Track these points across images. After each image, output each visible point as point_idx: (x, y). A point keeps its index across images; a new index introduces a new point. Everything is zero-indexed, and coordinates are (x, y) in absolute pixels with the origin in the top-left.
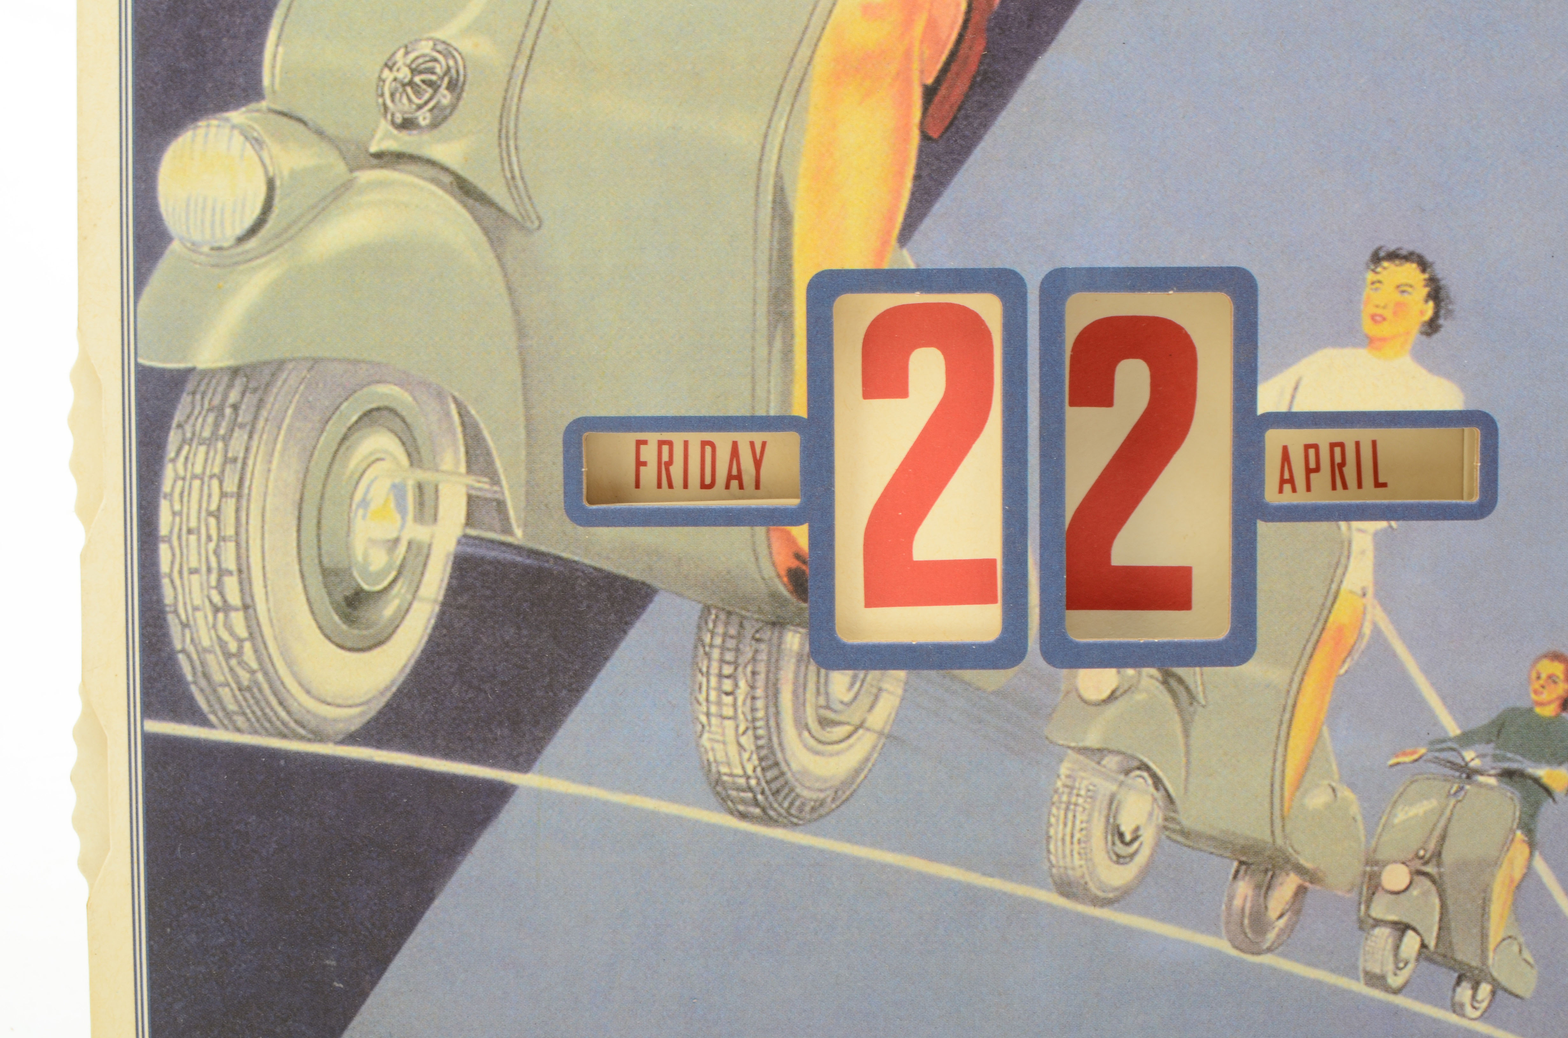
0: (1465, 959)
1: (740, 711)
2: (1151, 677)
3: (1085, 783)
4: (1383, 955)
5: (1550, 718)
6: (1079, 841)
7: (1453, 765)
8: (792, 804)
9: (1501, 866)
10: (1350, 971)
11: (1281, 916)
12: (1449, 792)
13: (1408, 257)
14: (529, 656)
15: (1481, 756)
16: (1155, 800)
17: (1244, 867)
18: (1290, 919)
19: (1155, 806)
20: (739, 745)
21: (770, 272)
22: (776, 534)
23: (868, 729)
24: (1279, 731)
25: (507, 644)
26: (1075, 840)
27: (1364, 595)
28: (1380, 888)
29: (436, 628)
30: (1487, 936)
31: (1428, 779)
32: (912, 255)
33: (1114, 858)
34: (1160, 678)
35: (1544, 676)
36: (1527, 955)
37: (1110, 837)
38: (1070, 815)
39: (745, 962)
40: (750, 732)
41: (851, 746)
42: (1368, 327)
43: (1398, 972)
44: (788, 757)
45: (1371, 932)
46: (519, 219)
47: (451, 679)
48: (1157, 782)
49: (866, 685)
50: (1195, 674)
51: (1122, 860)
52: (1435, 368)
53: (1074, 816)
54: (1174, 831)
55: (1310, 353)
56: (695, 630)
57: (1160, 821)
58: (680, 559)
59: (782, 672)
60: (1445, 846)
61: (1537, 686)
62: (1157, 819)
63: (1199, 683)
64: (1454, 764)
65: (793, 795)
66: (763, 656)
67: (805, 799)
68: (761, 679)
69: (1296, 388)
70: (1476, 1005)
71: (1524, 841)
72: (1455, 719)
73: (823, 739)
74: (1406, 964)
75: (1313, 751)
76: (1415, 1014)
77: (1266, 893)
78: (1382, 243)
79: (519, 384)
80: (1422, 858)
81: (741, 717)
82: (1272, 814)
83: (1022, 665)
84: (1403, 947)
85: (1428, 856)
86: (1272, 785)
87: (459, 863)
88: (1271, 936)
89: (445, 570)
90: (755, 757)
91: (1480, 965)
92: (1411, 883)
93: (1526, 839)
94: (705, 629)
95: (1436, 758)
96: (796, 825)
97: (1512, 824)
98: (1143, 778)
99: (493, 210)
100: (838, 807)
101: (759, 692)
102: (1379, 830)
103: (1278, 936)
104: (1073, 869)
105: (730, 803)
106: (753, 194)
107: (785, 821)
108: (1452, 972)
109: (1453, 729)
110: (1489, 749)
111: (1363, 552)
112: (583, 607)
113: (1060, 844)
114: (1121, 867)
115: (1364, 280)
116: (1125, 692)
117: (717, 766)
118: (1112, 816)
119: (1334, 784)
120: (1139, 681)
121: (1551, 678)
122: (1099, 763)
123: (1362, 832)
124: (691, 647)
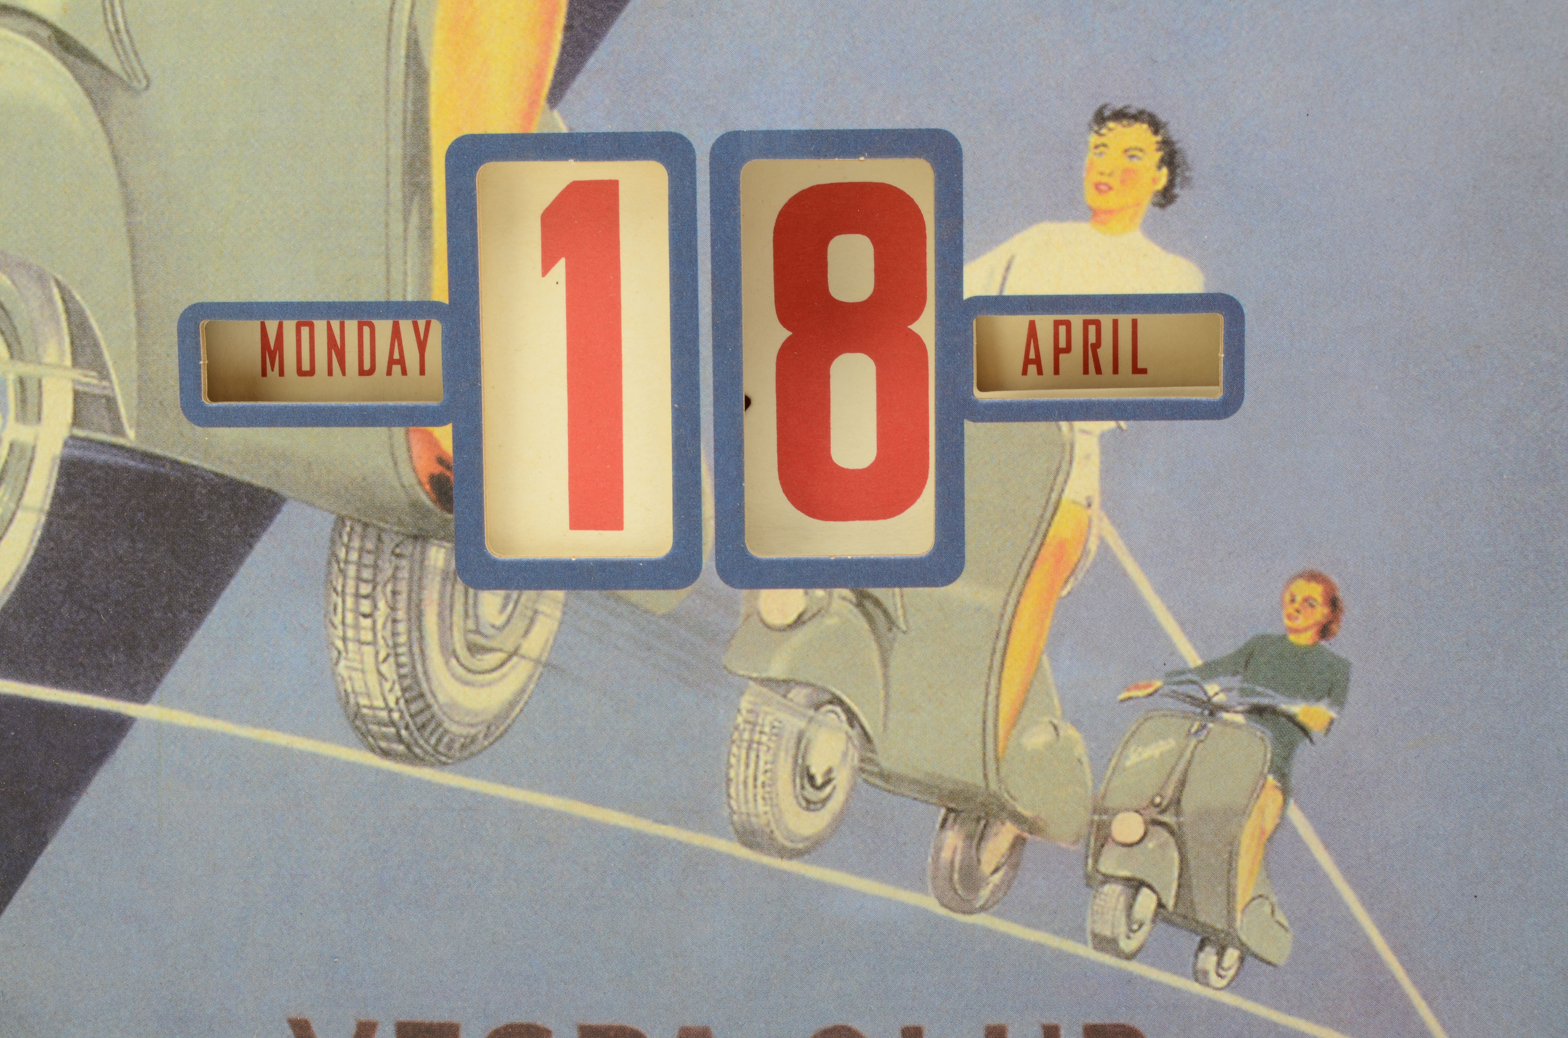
0: (1208, 921)
1: (379, 636)
2: (844, 598)
3: (769, 718)
4: (1114, 916)
5: (1306, 647)
6: (764, 785)
7: (1193, 700)
8: (439, 740)
9: (1249, 816)
10: (1076, 933)
11: (996, 870)
12: (1189, 731)
13: (1138, 117)
14: (145, 573)
15: (1226, 690)
16: (849, 738)
17: (952, 815)
18: (1006, 874)
19: (850, 745)
20: (380, 673)
21: (404, 138)
22: (416, 436)
23: (523, 657)
24: (992, 660)
25: (120, 559)
26: (759, 783)
27: (1089, 505)
28: (1110, 840)
29: (42, 541)
30: (1234, 895)
31: (1164, 716)
32: (564, 118)
33: (804, 804)
34: (854, 600)
35: (1299, 599)
36: (1280, 917)
37: (798, 780)
38: (753, 755)
39: (390, 917)
40: (391, 660)
41: (504, 676)
42: (1091, 197)
43: (1132, 935)
44: (434, 688)
45: (1100, 890)
46: (125, 77)
47: (60, 598)
48: (852, 718)
49: (519, 607)
50: (894, 595)
51: (812, 806)
52: (1170, 245)
53: (758, 756)
54: (872, 773)
55: (1024, 227)
56: (328, 544)
57: (856, 762)
58: (310, 464)
59: (425, 592)
60: (1184, 793)
61: (1291, 610)
62: (853, 760)
63: (899, 605)
64: (1195, 700)
65: (441, 730)
66: (404, 574)
67: (455, 735)
68: (402, 599)
69: (1008, 268)
70: (1222, 973)
71: (1276, 787)
72: (1196, 647)
73: (473, 667)
74: (1141, 925)
75: (1031, 684)
76: (1152, 982)
77: (979, 844)
78: (1107, 100)
79: (128, 266)
80: (1158, 805)
81: (381, 642)
82: (984, 754)
83: (696, 585)
84: (1137, 907)
85: (1165, 803)
86: (984, 722)
87: (74, 803)
88: (985, 893)
89: (51, 475)
90: (397, 687)
91: (1226, 927)
92: (1145, 834)
93: (1279, 785)
94: (339, 543)
95: (1174, 692)
96: (445, 764)
97: (1263, 768)
98: (836, 713)
99: (96, 68)
100: (491, 744)
101: (401, 615)
102: (1109, 773)
103: (993, 893)
104: (757, 816)
105: (370, 739)
106: (383, 48)
107: (432, 759)
108: (1193, 935)
109: (1194, 660)
110: (1235, 682)
111: (1088, 457)
112: (203, 518)
113: (741, 787)
114: (812, 815)
115: (1086, 143)
116: (814, 616)
117: (356, 697)
118: (800, 756)
119: (1056, 722)
120: (829, 604)
121: (1308, 601)
122: (785, 696)
123: (1089, 777)
124: (324, 563)
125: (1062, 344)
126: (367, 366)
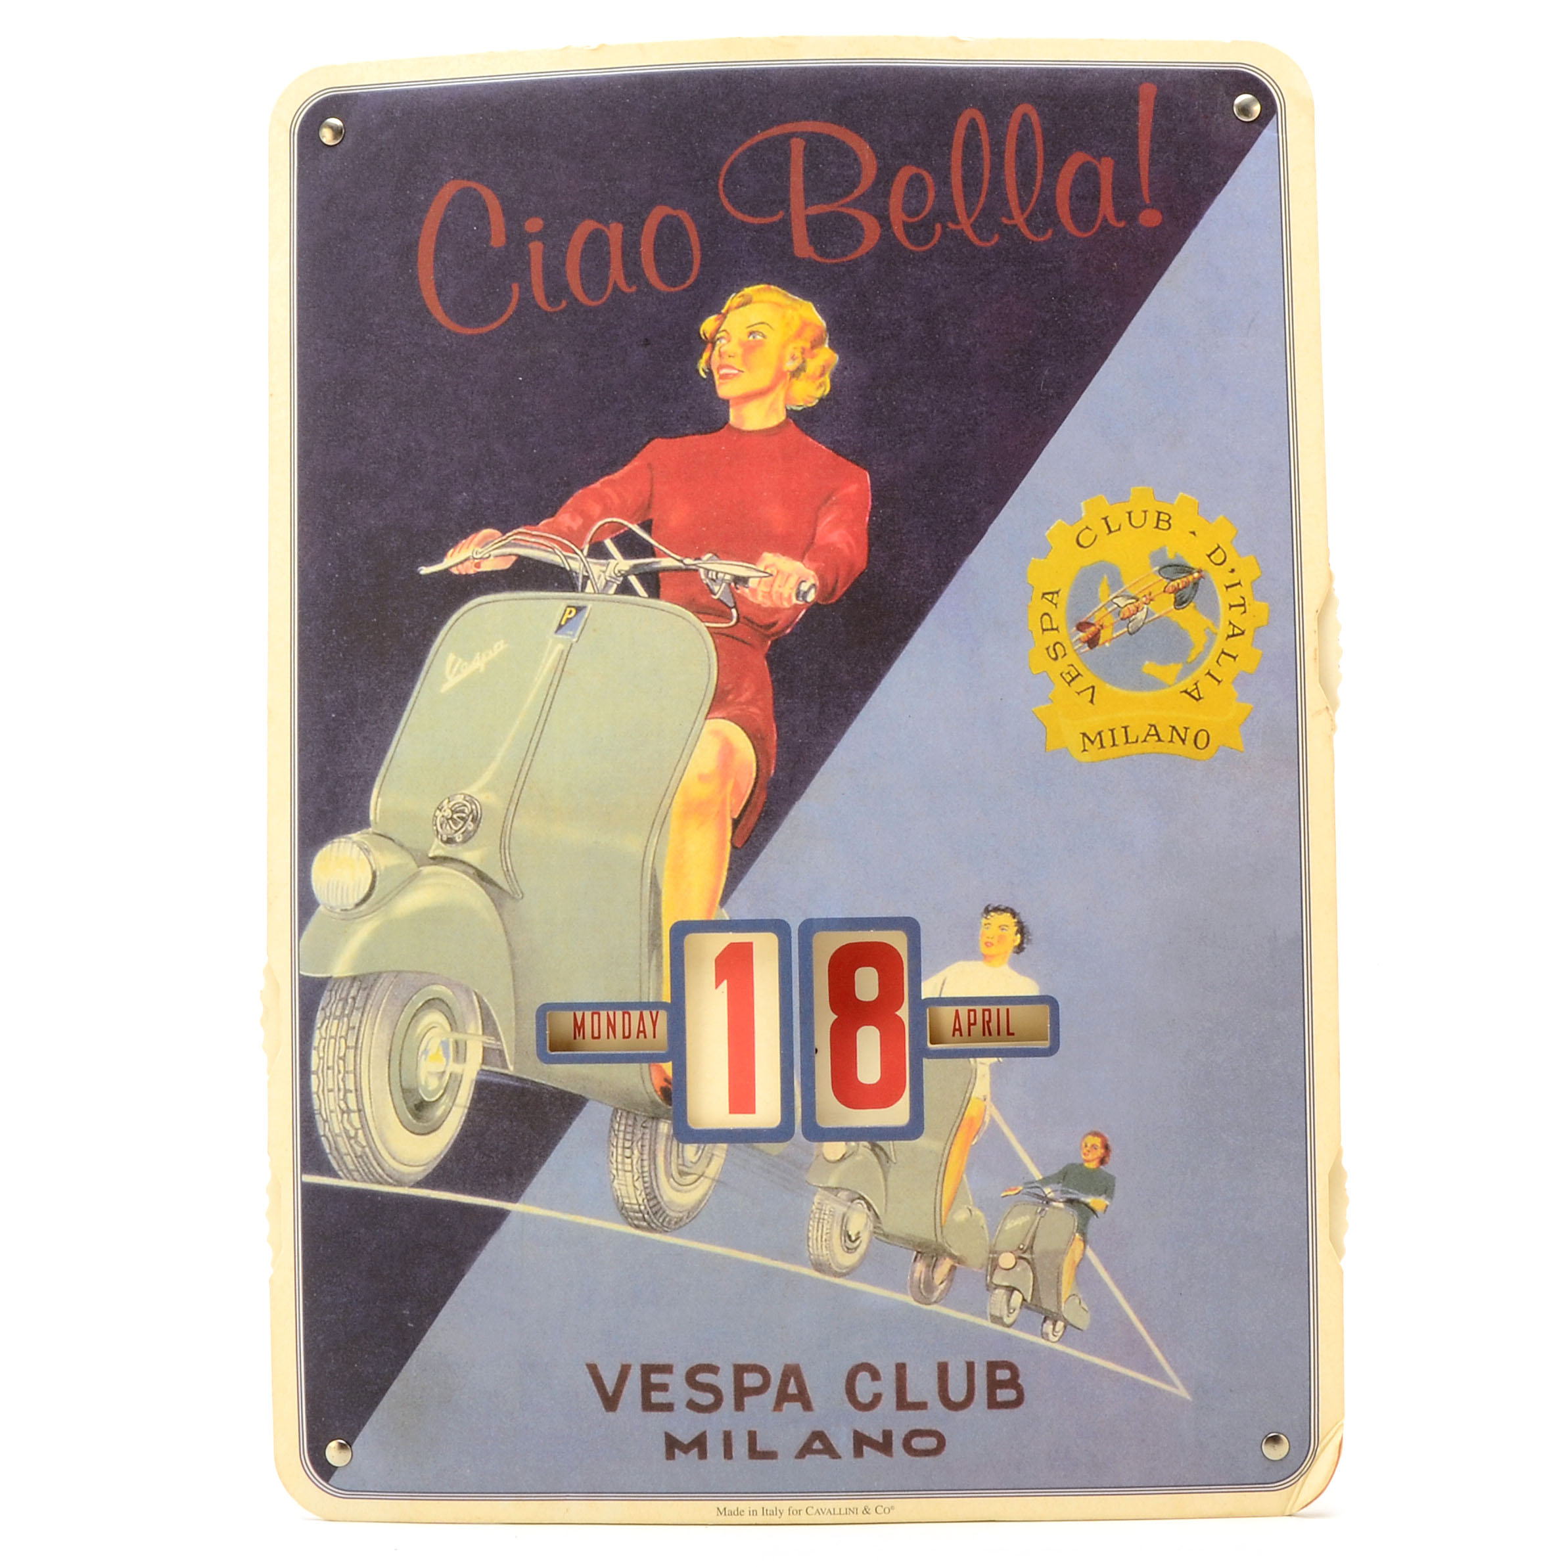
0: (1048, 1308)
1: (634, 1167)
2: (865, 1147)
3: (829, 1207)
4: (1001, 1306)
6: (826, 1240)
7: (1038, 1196)
8: (664, 1220)
10: (982, 1314)
11: (942, 1283)
12: (1036, 1212)
13: (1005, 910)
14: (517, 1138)
15: (1054, 1191)
16: (868, 1216)
17: (919, 1255)
18: (947, 1284)
19: (868, 1221)
20: (634, 1186)
21: (649, 922)
22: (653, 1068)
23: (706, 1177)
25: (505, 1130)
26: (824, 1239)
27: (985, 1100)
28: (998, 1267)
29: (465, 1122)
30: (1061, 1294)
31: (1024, 1205)
32: (728, 913)
33: (846, 1250)
34: (870, 1148)
35: (1089, 1145)
36: (1084, 1305)
37: (843, 1238)
38: (820, 1226)
39: (639, 1311)
40: (640, 1179)
41: (697, 1187)
42: (983, 949)
43: (1010, 1316)
44: (662, 1193)
45: (994, 1293)
46: (511, 893)
47: (474, 1150)
48: (869, 1206)
49: (705, 1152)
50: (889, 1145)
51: (850, 1252)
52: (1022, 971)
53: (823, 1226)
54: (880, 1234)
55: (951, 964)
56: (609, 1122)
57: (872, 1229)
58: (601, 1082)
59: (658, 1146)
60: (1035, 1243)
62: (870, 1228)
63: (892, 1150)
65: (665, 1215)
67: (672, 1217)
68: (646, 1149)
69: (943, 984)
70: (1055, 1334)
72: (1039, 1170)
73: (681, 1183)
74: (1014, 1310)
75: (958, 1188)
76: (1020, 1340)
77: (933, 1269)
78: (988, 903)
79: (511, 984)
80: (1022, 1249)
81: (635, 1170)
82: (935, 1225)
83: (792, 1141)
84: (1012, 1301)
85: (1025, 1248)
86: (935, 1208)
87: (478, 1255)
88: (936, 1294)
89: (470, 1090)
90: (643, 1193)
92: (1016, 1263)
94: (615, 1122)
95: (1029, 1192)
96: (667, 1232)
98: (861, 1204)
99: (497, 888)
100: (690, 1221)
102: (997, 1233)
103: (940, 1294)
104: (823, 1256)
105: (629, 1220)
106: (639, 879)
107: (660, 1230)
108: (1041, 1315)
109: (1038, 1176)
110: (1059, 1187)
111: (984, 1076)
112: (547, 1109)
113: (815, 1241)
114: (850, 1256)
115: (981, 923)
116: (851, 1155)
117: (622, 1199)
118: (844, 1226)
119: (970, 1207)
120: (858, 1149)
121: (1094, 1146)
122: (836, 1196)
123: (987, 1235)
124: (607, 1131)
125: (972, 1021)
126: (627, 1034)
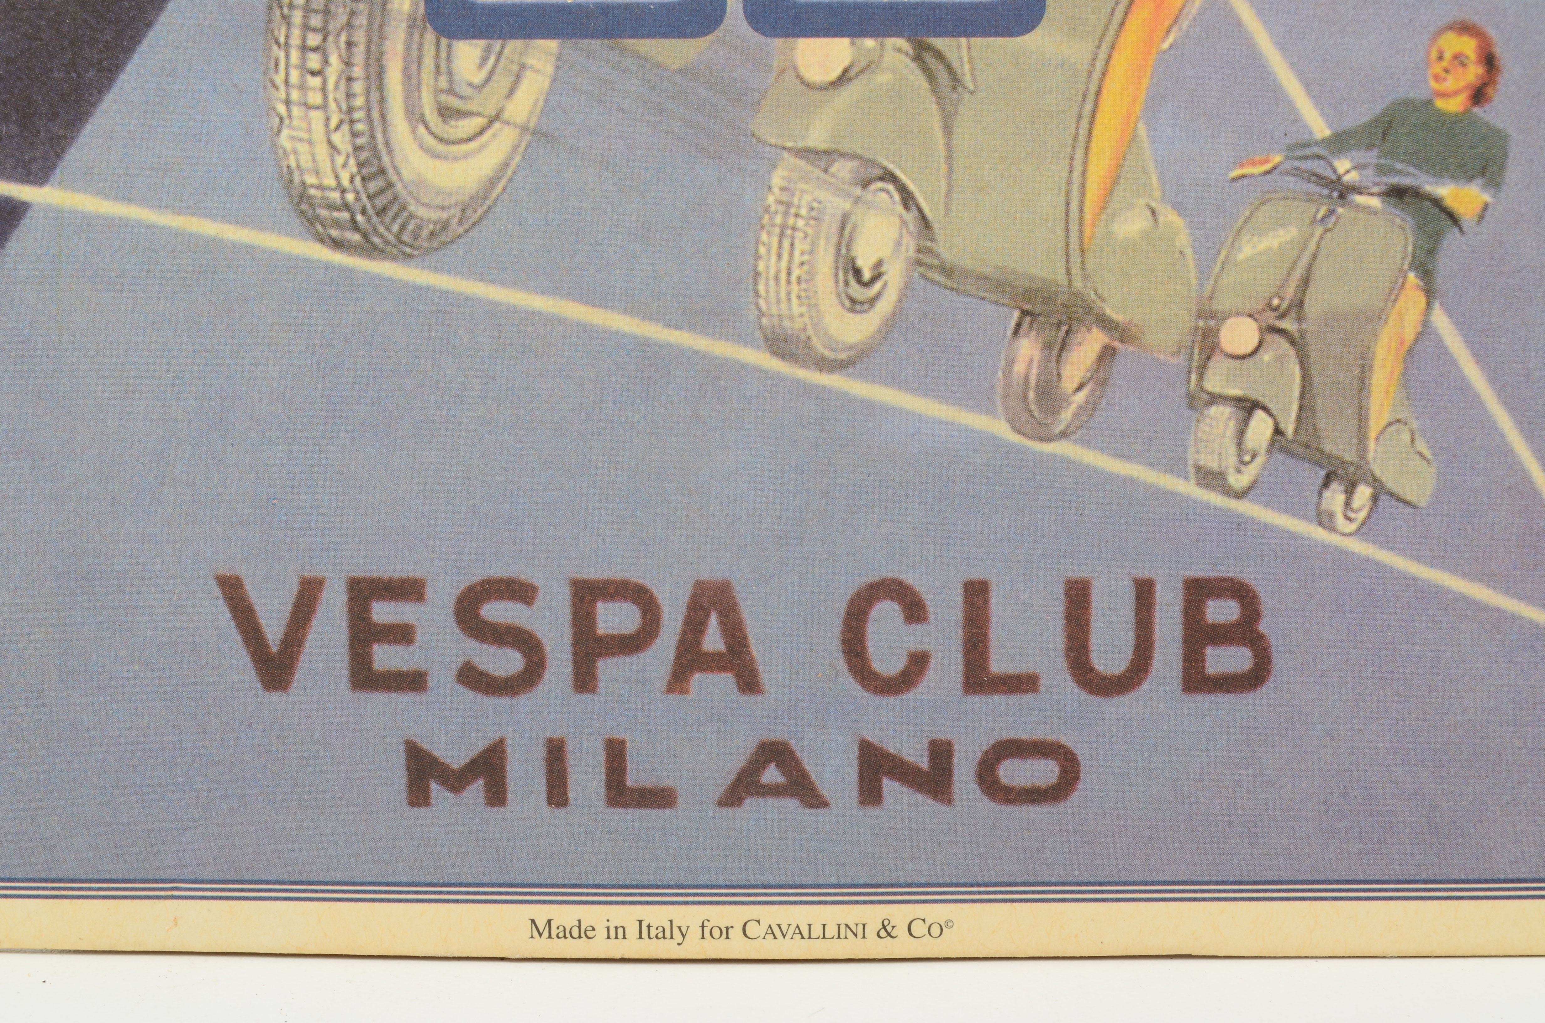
0: (1335, 451)
1: (331, 98)
2: (899, 50)
3: (807, 198)
4: (1221, 444)
5: (1456, 115)
6: (799, 279)
7: (1320, 179)
8: (403, 227)
9: (1386, 322)
10: (1176, 465)
11: (1080, 388)
12: (1315, 217)
14: (43, 23)
15: (1359, 167)
16: (904, 223)
17: (1028, 319)
18: (1092, 392)
19: (905, 232)
20: (331, 144)
23: (507, 123)
24: (1077, 128)
26: (794, 278)
28: (1217, 351)
30: (1367, 419)
31: (1285, 198)
33: (848, 304)
34: (911, 52)
35: (1448, 55)
36: (1422, 446)
37: (841, 275)
38: (786, 243)
39: (342, 448)
40: (345, 128)
41: (483, 146)
43: (1243, 468)
44: (397, 162)
45: (1206, 412)
48: (907, 198)
49: (503, 60)
50: (959, 47)
51: (858, 307)
53: (792, 245)
54: (930, 267)
57: (912, 252)
59: (388, 43)
60: (1308, 293)
61: (1438, 69)
62: (907, 250)
63: (966, 59)
64: (1322, 179)
65: (405, 214)
66: (362, 20)
67: (422, 220)
68: (359, 51)
70: (1351, 515)
71: (1419, 287)
72: (1323, 114)
73: (445, 136)
74: (1254, 456)
75: (1124, 158)
76: (1266, 526)
77: (1059, 355)
80: (1276, 309)
81: (333, 105)
82: (1067, 245)
83: (719, 32)
84: (1250, 434)
85: (1284, 306)
86: (1068, 204)
88: (1066, 415)
90: (352, 162)
91: (1356, 459)
92: (1260, 344)
93: (1422, 284)
95: (1297, 168)
96: (410, 256)
97: (1403, 264)
98: (888, 192)
100: (467, 231)
101: (357, 71)
102: (1217, 268)
103: (1076, 415)
104: (791, 318)
105: (319, 227)
107: (395, 251)
108: (1317, 469)
109: (1321, 129)
110: (1371, 157)
113: (772, 283)
114: (857, 317)
116: (862, 71)
117: (301, 175)
118: (844, 244)
119: (1154, 204)
120: (881, 56)
121: (1459, 58)
122: (826, 171)
123: (1193, 273)
124: (263, 8)
